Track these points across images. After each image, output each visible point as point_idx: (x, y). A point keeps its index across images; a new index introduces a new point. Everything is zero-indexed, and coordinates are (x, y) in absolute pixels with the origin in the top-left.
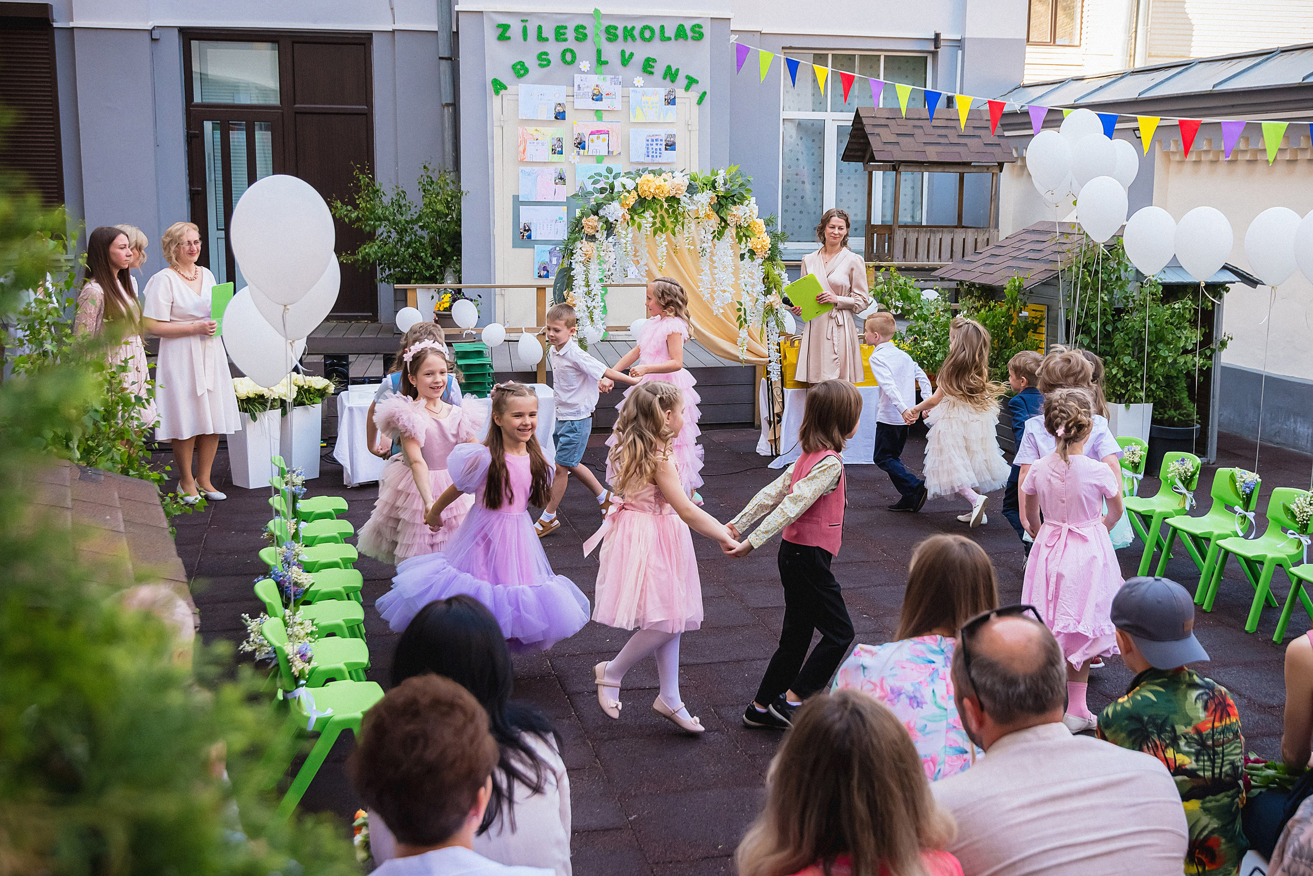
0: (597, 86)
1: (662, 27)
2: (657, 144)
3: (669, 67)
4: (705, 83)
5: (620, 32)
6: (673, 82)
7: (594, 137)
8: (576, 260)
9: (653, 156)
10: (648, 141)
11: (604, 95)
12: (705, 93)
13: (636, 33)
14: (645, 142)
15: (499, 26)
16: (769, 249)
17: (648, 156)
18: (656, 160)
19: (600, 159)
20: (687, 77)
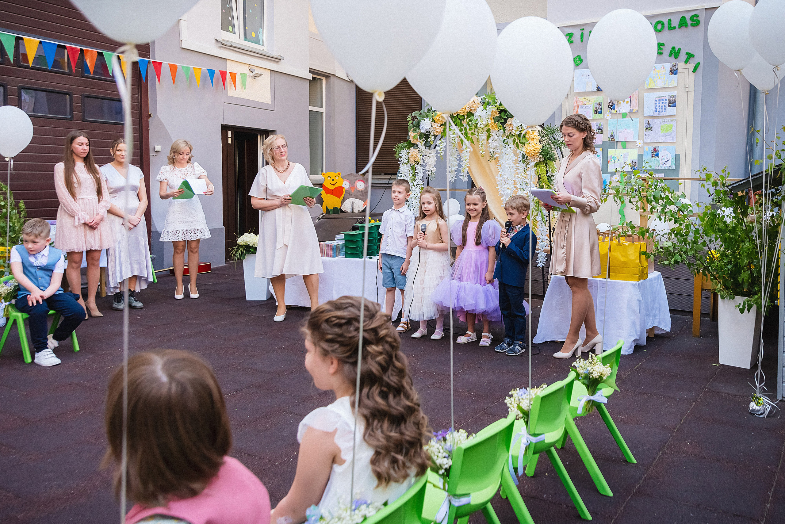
1: (670, 20)
2: (663, 103)
3: (673, 48)
4: (699, 57)
6: (676, 58)
8: (402, 162)
9: (659, 111)
10: (656, 101)
12: (699, 64)
14: (654, 102)
15: (567, 35)
16: (541, 154)
17: (656, 111)
18: (662, 114)
19: (624, 115)
20: (687, 53)
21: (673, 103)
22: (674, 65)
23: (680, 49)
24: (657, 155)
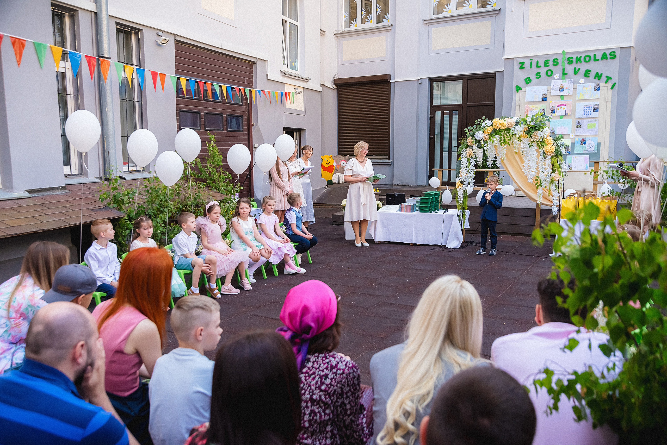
0: (562, 85)
1: (595, 55)
2: (589, 109)
3: (597, 73)
4: (615, 79)
5: (574, 60)
6: (599, 80)
7: (559, 107)
8: (463, 156)
9: (587, 115)
10: (585, 108)
11: (565, 88)
12: (615, 83)
13: (582, 59)
14: (583, 109)
15: (520, 63)
16: (554, 152)
17: (584, 115)
18: (588, 116)
19: (561, 117)
20: (607, 77)
21: (596, 109)
22: (598, 84)
23: (602, 74)
24: (585, 143)
